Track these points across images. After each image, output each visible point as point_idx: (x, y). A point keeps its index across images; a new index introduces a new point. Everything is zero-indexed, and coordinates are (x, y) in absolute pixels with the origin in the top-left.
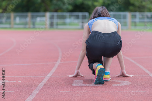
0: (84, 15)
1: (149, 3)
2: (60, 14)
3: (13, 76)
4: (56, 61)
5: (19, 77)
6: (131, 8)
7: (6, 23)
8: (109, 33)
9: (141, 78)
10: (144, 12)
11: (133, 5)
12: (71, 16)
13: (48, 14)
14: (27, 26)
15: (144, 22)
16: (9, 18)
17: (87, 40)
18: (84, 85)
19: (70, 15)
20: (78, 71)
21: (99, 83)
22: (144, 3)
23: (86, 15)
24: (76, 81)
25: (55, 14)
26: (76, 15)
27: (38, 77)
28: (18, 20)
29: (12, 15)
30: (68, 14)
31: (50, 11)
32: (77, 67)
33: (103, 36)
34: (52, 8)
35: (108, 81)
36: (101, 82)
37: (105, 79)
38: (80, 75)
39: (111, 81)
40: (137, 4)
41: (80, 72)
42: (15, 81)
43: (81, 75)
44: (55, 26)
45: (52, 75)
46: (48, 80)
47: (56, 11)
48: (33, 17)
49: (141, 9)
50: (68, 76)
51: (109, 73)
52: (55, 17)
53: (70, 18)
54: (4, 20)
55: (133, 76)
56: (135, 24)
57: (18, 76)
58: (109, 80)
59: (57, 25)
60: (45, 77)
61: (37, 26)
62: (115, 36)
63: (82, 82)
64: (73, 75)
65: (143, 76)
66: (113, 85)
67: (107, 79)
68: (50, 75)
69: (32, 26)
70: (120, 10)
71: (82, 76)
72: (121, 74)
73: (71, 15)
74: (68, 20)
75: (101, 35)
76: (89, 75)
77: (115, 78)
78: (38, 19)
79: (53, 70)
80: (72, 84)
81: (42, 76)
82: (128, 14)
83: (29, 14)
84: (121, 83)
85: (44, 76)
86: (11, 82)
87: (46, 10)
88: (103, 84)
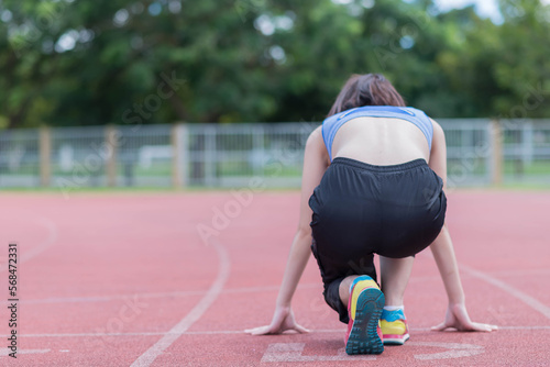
2: (228, 129)
3: (42, 335)
4: (207, 287)
5: (63, 338)
6: (501, 103)
7: (22, 170)
8: (397, 166)
9: (526, 335)
11: (508, 93)
12: (272, 139)
13: (182, 133)
14: (104, 179)
16: (33, 148)
17: (314, 194)
18: (304, 358)
19: (265, 136)
20: (287, 309)
21: (365, 348)
24: (276, 345)
25: (210, 131)
26: (291, 135)
27: (134, 337)
28: (67, 158)
29: (46, 136)
30: (257, 131)
31: (191, 120)
32: (280, 297)
33: (373, 177)
35: (399, 344)
36: (370, 347)
37: (385, 336)
38: (293, 328)
39: (408, 343)
41: (292, 313)
42: (46, 351)
43: (299, 327)
44: (209, 178)
45: (189, 330)
46: (174, 345)
47: (214, 119)
48: (126, 145)
50: (247, 331)
52: (210, 144)
53: (267, 147)
54: (14, 157)
55: (496, 327)
57: (60, 335)
58: (402, 341)
59: (218, 173)
60: (159, 337)
61: (139, 178)
62: (417, 175)
63: (302, 349)
64: (265, 329)
65: (534, 328)
66: (416, 357)
67: (396, 336)
68: (179, 330)
69: (120, 178)
71: (300, 332)
72: (451, 321)
73: (270, 135)
74: (259, 157)
75: (366, 172)
76: (327, 328)
77: (427, 334)
78: (148, 155)
79: (195, 315)
80: (260, 356)
81: (149, 334)
84: (445, 350)
85: (158, 333)
86: (33, 351)
87: (174, 118)
88: (378, 352)
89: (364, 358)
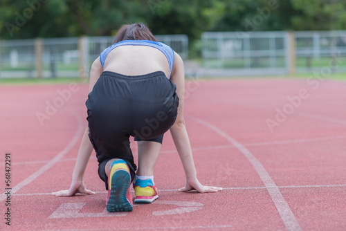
0: (177, 42)
1: (340, 6)
6: (296, 20)
9: (238, 194)
10: (328, 29)
11: (300, 13)
13: (85, 42)
14: (35, 74)
15: (330, 57)
21: (119, 208)
22: (328, 9)
23: (180, 42)
24: (66, 205)
25: (104, 41)
28: (14, 59)
31: (91, 34)
33: (126, 84)
34: (96, 24)
35: (148, 203)
36: (123, 208)
40: (311, 10)
47: (107, 33)
49: (320, 22)
50: (53, 193)
51: (150, 181)
55: (221, 189)
56: (308, 62)
63: (81, 207)
65: (247, 188)
66: (154, 213)
67: (146, 198)
69: (47, 73)
70: (270, 26)
71: (89, 194)
75: (121, 81)
77: (172, 195)
78: (69, 56)
80: (50, 213)
82: (288, 38)
83: (39, 43)
87: (81, 33)
88: (129, 210)
89: (119, 215)
